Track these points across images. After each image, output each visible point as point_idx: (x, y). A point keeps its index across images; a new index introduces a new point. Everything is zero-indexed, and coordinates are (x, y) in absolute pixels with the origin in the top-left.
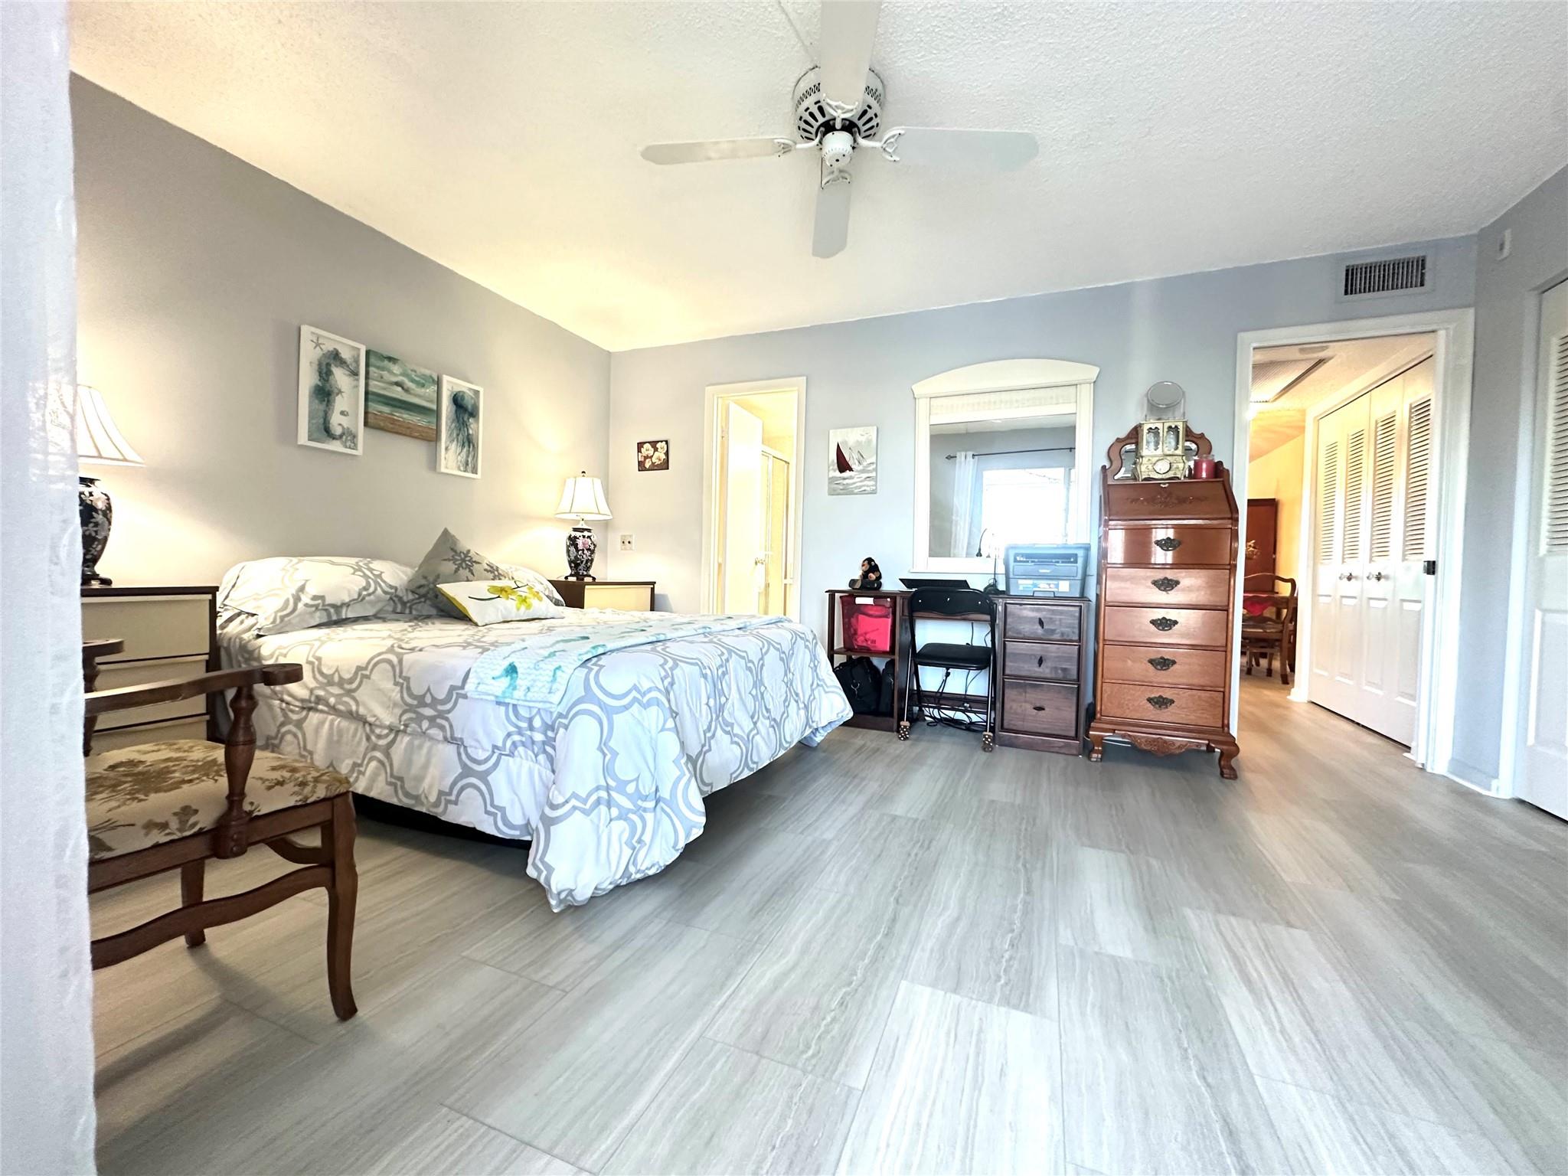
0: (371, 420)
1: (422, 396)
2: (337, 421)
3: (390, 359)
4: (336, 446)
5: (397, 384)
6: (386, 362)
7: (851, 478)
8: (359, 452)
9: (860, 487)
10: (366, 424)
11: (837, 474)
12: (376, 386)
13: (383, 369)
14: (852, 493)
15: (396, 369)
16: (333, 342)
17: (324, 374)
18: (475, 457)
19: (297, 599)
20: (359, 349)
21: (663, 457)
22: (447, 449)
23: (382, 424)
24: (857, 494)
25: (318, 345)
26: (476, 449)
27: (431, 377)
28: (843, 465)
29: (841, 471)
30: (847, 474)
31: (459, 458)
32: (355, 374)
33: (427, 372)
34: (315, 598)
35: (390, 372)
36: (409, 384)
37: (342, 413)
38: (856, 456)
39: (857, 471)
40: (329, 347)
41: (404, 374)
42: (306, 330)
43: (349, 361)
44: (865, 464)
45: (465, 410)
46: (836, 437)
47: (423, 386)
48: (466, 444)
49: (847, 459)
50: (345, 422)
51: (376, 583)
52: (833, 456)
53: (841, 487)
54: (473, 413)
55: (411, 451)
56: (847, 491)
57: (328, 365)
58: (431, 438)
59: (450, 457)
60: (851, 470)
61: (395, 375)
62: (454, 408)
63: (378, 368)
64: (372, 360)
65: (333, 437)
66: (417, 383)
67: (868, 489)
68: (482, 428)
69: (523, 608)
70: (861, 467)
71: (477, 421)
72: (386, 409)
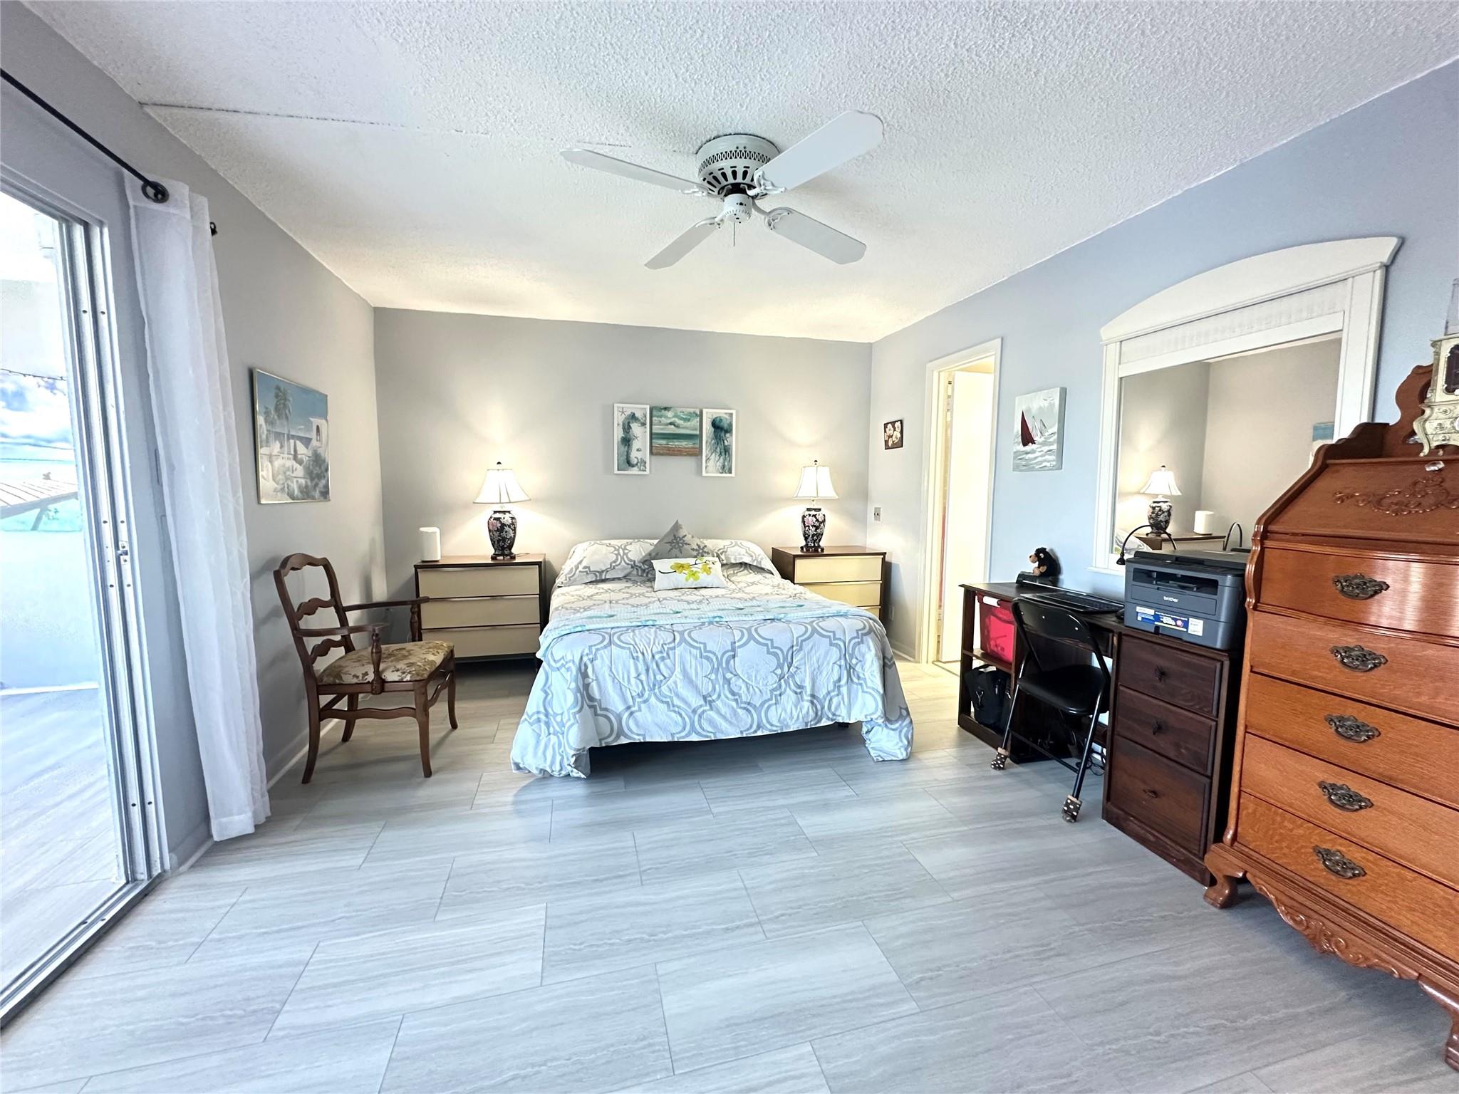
0: (654, 451)
1: (688, 427)
2: (635, 455)
3: (666, 409)
4: (635, 471)
5: (671, 424)
6: (663, 411)
7: (1033, 452)
8: (647, 472)
9: (1042, 462)
10: (651, 453)
11: (1021, 447)
12: (656, 429)
13: (661, 417)
14: (1032, 469)
15: (670, 414)
16: (630, 408)
17: (627, 428)
18: (730, 461)
19: (577, 568)
20: (645, 409)
21: (899, 436)
22: (708, 459)
23: (661, 452)
24: (1037, 470)
25: (623, 412)
26: (730, 456)
27: (694, 412)
28: (1027, 438)
29: (1025, 444)
30: (1030, 447)
31: (718, 464)
32: (644, 424)
33: (692, 410)
34: (585, 568)
35: (666, 417)
36: (678, 421)
37: (638, 450)
38: (1038, 425)
39: (1039, 444)
40: (628, 413)
41: (675, 416)
42: (616, 405)
43: (640, 418)
44: (1046, 434)
45: (720, 429)
46: (1021, 405)
47: (689, 420)
48: (723, 454)
49: (1030, 430)
50: (639, 455)
51: (622, 558)
52: (1018, 427)
53: (1024, 463)
54: (728, 430)
55: (683, 465)
56: (1028, 467)
57: (629, 423)
58: (697, 453)
59: (711, 464)
60: (1033, 442)
61: (670, 418)
62: (713, 429)
63: (658, 417)
64: (654, 413)
65: (633, 466)
66: (685, 420)
67: (1048, 464)
68: (734, 440)
69: (691, 580)
70: (1043, 439)
71: (732, 435)
72: (664, 442)
